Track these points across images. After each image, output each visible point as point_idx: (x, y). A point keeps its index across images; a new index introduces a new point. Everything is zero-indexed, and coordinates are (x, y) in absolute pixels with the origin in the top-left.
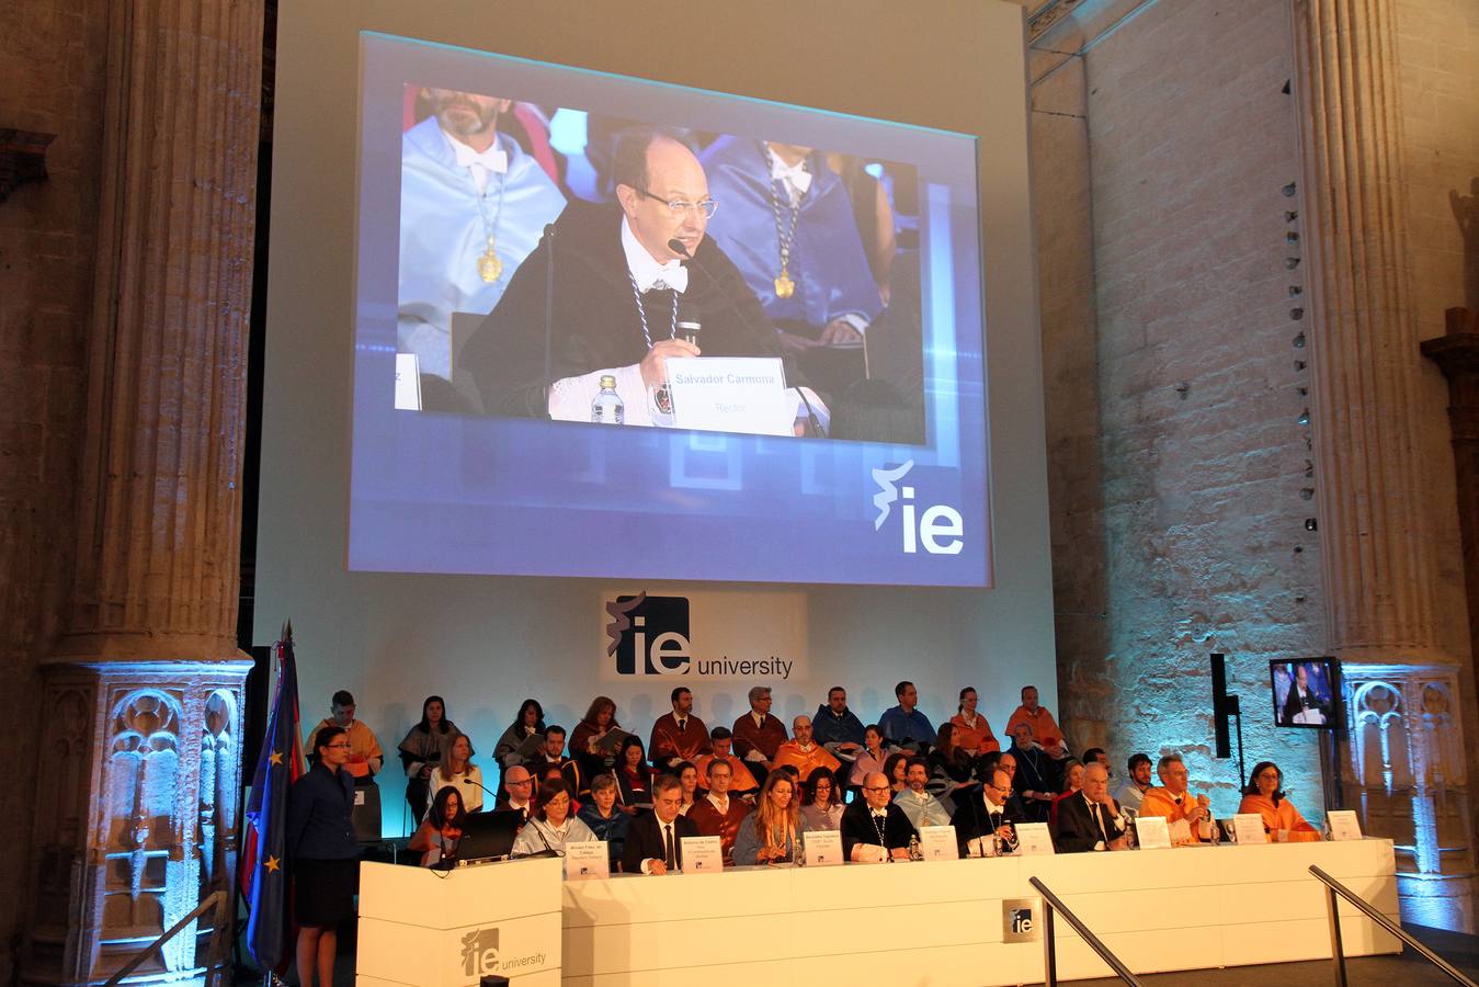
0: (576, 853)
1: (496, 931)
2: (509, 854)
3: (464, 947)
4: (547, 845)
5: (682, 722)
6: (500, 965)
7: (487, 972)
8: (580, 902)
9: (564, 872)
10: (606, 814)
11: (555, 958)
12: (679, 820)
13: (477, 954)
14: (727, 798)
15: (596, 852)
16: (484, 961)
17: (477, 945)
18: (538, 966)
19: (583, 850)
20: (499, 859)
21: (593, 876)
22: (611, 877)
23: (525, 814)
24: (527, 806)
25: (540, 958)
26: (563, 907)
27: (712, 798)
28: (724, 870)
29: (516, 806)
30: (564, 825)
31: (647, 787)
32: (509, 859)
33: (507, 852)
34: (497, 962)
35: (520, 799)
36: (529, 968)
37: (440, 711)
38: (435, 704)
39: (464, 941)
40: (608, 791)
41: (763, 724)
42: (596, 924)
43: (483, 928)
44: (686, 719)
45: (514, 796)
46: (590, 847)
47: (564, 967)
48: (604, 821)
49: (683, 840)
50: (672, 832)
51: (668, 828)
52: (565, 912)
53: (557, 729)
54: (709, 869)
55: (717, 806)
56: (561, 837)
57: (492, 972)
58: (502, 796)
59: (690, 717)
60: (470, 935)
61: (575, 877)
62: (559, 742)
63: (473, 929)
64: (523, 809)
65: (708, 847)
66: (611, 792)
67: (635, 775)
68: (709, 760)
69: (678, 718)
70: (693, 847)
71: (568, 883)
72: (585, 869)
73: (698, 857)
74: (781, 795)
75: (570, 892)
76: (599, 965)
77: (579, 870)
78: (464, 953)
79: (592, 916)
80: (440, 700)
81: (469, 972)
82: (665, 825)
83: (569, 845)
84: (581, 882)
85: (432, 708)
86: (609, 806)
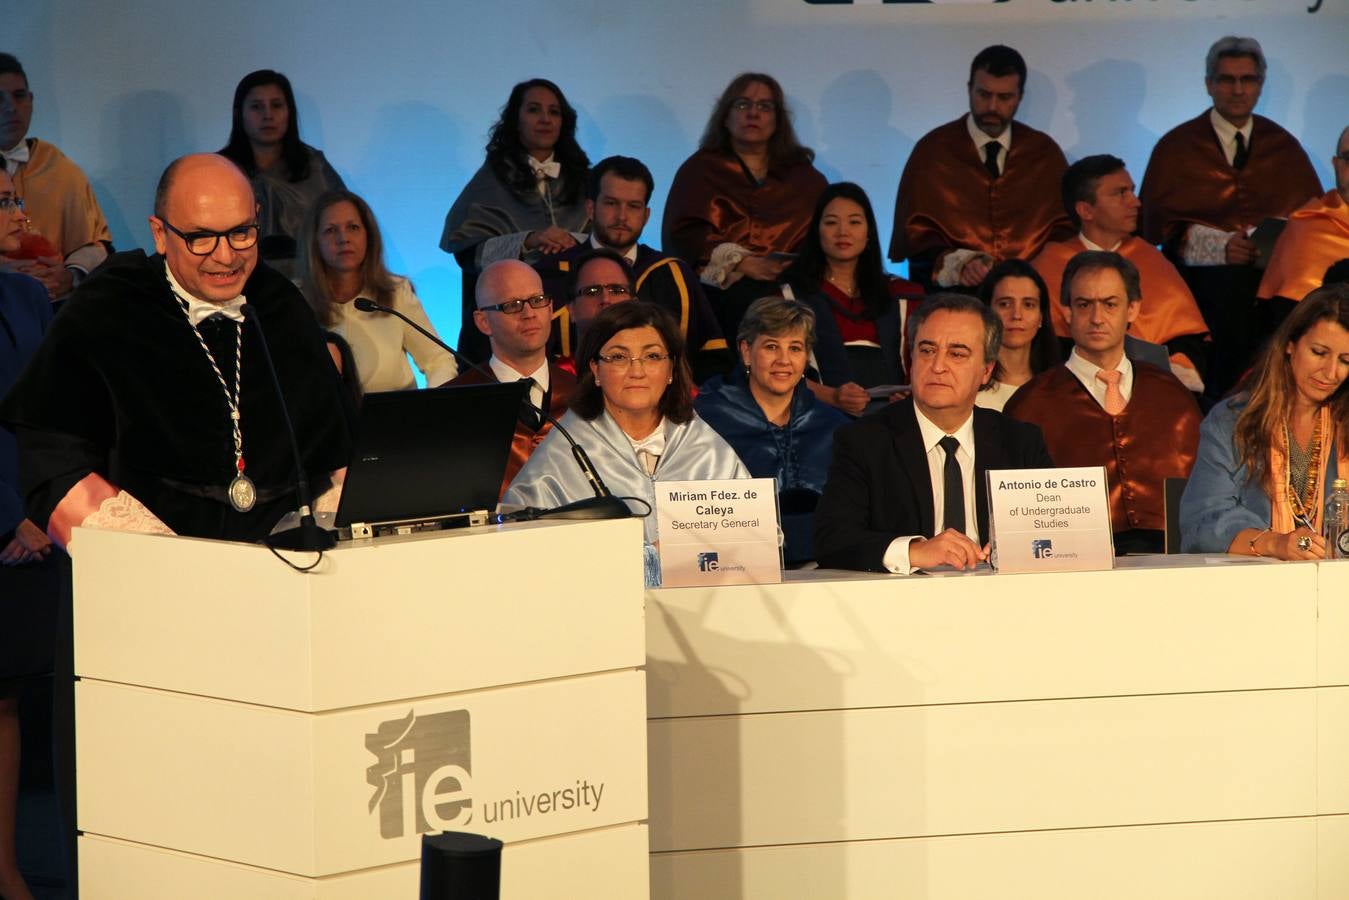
0: (686, 511)
1: (462, 717)
2: (491, 509)
3: (374, 760)
4: (597, 483)
5: (993, 149)
6: (476, 810)
7: (438, 826)
8: (695, 643)
9: (652, 564)
10: (775, 412)
11: (630, 794)
12: (985, 421)
13: (409, 781)
14: (1125, 367)
15: (742, 509)
16: (431, 799)
17: (408, 756)
18: (582, 816)
19: (706, 504)
20: (464, 523)
21: (732, 577)
22: (785, 579)
23: (536, 399)
24: (541, 375)
25: (587, 794)
26: (649, 659)
27: (1080, 366)
28: (1116, 566)
29: (507, 373)
30: (658, 434)
31: (887, 333)
32: (491, 521)
33: (488, 500)
34: (468, 803)
35: (519, 355)
36: (559, 819)
37: (282, 115)
38: (267, 94)
39: (373, 743)
40: (785, 343)
41: (1242, 154)
42: (744, 708)
43: (423, 709)
44: (1005, 140)
45: (500, 344)
46: (724, 496)
47: (658, 820)
48: (767, 433)
49: (996, 476)
50: (966, 457)
51: (950, 445)
52: (653, 669)
53: (630, 169)
54: (1073, 560)
55: (1095, 389)
56: (649, 468)
57: (456, 825)
58: (474, 347)
59: (1021, 132)
60: (389, 729)
61: (680, 579)
62: (632, 205)
63: (398, 713)
64: (528, 383)
65: (1071, 498)
66: (794, 349)
67: (851, 301)
68: (1068, 255)
69: (981, 139)
70: (1027, 497)
71: (663, 595)
72: (712, 557)
73: (1039, 524)
74: (1314, 360)
75: (670, 621)
76: (757, 819)
77: (695, 559)
78: (373, 775)
79: (733, 686)
80: (281, 83)
81: (391, 827)
82: (940, 434)
83: (663, 489)
84: (698, 593)
85: (258, 106)
86: (784, 385)
